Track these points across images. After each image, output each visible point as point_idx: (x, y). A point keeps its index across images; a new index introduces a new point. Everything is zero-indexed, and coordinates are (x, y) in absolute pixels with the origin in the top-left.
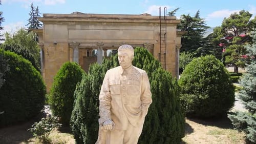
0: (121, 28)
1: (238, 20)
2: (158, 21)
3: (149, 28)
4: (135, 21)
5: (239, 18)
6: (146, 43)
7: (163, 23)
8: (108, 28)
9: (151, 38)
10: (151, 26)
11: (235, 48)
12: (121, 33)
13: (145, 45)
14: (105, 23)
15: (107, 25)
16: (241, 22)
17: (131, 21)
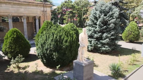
0: (23, 7)
1: (68, 4)
2: (43, 5)
3: (37, 8)
4: (30, 4)
5: (68, 3)
6: (37, 16)
7: (45, 6)
8: (14, 6)
9: (39, 13)
10: (38, 7)
11: (67, 17)
12: (23, 9)
13: (36, 16)
14: (12, 3)
15: (13, 5)
16: (69, 5)
17: (28, 4)
